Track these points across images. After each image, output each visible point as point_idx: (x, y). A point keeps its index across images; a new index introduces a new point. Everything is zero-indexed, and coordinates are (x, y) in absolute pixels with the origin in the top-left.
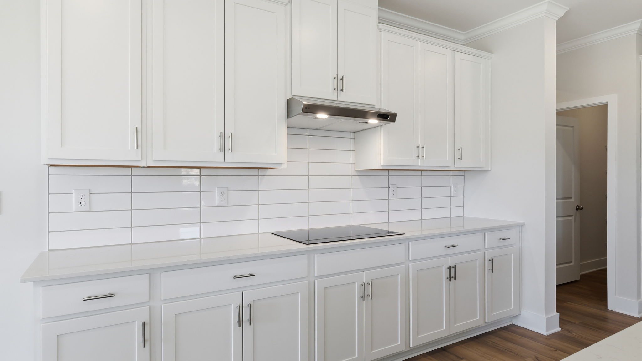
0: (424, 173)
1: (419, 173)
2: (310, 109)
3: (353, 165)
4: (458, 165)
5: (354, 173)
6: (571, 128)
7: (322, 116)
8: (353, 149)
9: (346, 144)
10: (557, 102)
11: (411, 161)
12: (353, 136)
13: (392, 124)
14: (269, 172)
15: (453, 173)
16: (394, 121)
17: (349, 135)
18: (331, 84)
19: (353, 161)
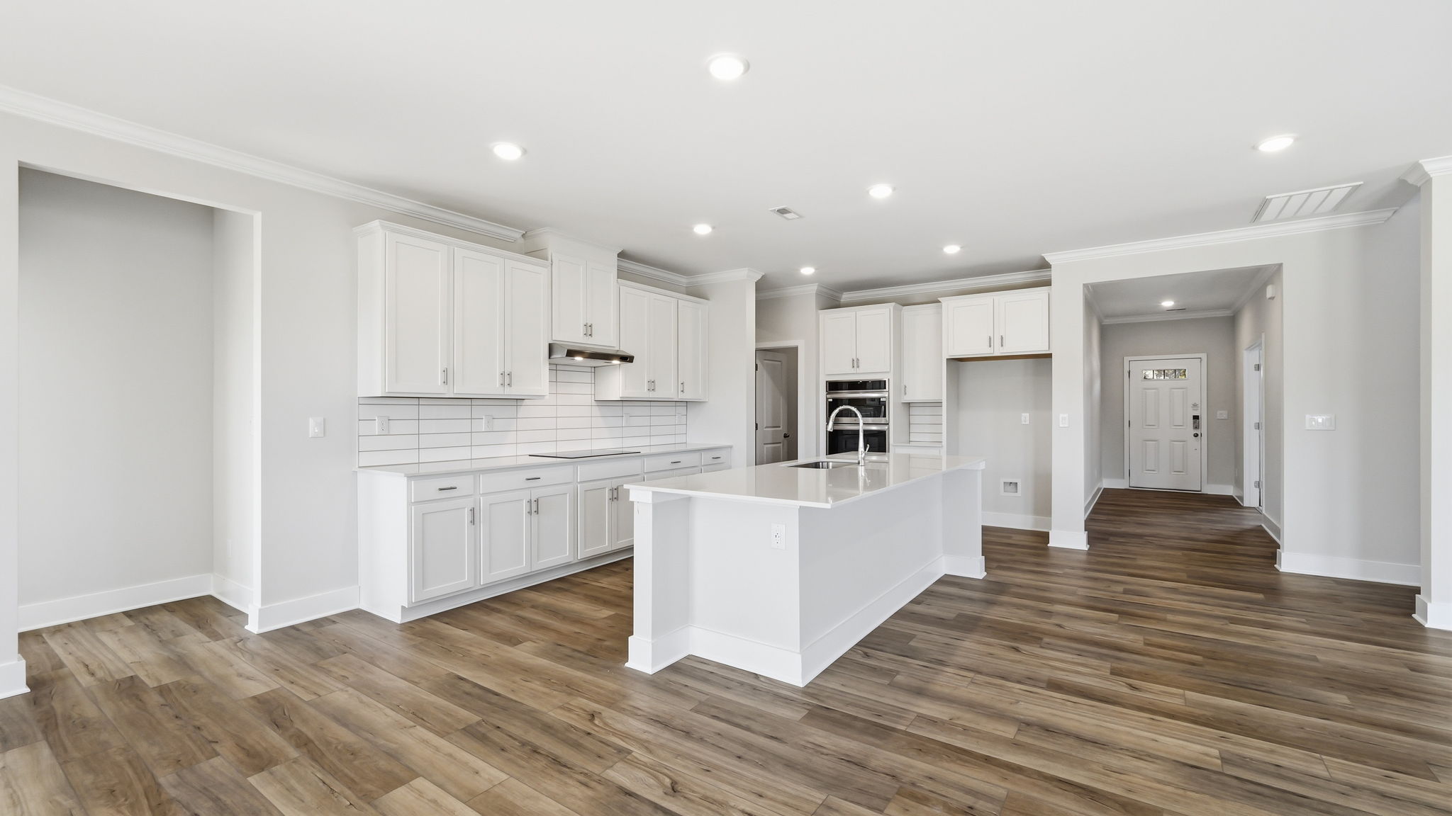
0: (652, 404)
1: (648, 404)
2: (571, 353)
3: (593, 396)
4: (682, 397)
5: (594, 403)
6: (780, 363)
7: (579, 359)
8: (593, 382)
9: (588, 377)
10: (756, 342)
11: (643, 393)
12: (593, 371)
13: (629, 364)
14: (526, 402)
15: (678, 404)
16: (632, 362)
17: (589, 370)
18: (582, 330)
19: (593, 393)
